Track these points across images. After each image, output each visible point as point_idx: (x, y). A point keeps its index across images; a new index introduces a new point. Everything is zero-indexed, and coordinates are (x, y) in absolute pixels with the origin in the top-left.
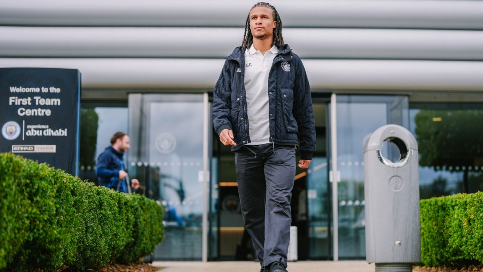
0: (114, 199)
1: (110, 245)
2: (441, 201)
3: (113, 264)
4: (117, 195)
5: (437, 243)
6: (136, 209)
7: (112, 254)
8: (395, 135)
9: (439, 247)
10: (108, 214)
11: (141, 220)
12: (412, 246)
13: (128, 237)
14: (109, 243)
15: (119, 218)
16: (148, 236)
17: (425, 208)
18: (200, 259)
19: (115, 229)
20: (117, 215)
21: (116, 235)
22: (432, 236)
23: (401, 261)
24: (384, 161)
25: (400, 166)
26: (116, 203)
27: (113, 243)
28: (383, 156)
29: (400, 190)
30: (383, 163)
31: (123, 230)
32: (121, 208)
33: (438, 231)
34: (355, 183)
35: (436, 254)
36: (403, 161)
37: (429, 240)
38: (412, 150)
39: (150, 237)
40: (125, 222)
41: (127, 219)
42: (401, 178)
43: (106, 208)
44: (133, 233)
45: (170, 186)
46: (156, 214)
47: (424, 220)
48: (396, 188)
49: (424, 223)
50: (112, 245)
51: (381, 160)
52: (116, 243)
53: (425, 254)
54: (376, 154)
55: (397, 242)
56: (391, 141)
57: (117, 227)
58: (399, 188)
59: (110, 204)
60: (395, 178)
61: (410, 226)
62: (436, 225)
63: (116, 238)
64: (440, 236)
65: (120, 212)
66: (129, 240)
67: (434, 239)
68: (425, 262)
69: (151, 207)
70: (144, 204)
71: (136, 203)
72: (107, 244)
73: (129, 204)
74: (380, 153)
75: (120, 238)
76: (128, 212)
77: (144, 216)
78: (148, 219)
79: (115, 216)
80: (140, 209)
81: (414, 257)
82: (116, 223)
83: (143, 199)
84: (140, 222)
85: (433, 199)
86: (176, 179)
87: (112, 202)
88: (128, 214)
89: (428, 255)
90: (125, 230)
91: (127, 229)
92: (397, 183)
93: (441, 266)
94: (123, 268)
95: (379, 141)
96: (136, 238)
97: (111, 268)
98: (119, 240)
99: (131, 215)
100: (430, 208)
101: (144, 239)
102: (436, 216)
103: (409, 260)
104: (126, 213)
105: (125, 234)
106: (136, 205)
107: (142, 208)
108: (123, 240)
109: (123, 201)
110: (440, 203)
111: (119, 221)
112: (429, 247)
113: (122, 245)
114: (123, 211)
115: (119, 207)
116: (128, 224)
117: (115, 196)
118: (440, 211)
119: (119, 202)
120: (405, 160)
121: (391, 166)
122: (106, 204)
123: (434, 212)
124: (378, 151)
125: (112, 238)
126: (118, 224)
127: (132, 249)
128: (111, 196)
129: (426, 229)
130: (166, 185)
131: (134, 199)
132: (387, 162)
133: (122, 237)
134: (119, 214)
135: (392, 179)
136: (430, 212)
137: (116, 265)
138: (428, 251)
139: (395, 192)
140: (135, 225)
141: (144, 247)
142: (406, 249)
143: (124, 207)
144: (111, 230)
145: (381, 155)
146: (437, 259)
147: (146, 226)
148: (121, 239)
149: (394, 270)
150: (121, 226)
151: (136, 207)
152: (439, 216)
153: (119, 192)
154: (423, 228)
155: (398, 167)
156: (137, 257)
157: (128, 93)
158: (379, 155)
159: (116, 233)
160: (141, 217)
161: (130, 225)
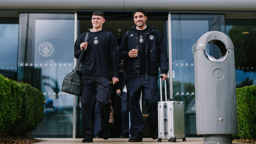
0: (8, 85)
1: (4, 119)
2: (252, 88)
3: (6, 136)
4: (10, 82)
5: (250, 120)
6: (25, 94)
7: (6, 127)
8: (217, 39)
9: (251, 123)
10: (4, 95)
11: (28, 103)
12: (232, 121)
13: (17, 115)
14: (3, 117)
15: (11, 99)
16: (33, 115)
17: (240, 94)
18: (71, 136)
19: (8, 107)
20: (10, 97)
21: (9, 112)
22: (246, 115)
23: (224, 133)
24: (209, 57)
25: (221, 62)
26: (10, 88)
27: (6, 118)
28: (208, 54)
29: (221, 79)
30: (208, 59)
31: (14, 109)
32: (14, 92)
33: (251, 111)
34: (185, 84)
35: (250, 129)
36: (223, 58)
37: (243, 119)
38: (230, 50)
39: (34, 116)
40: (16, 103)
41: (18, 101)
42: (222, 70)
43: (3, 90)
44: (21, 112)
45: (48, 85)
46: (38, 99)
47: (239, 103)
48: (218, 78)
49: (239, 106)
50: (6, 120)
51: (207, 57)
52: (9, 118)
53: (240, 129)
54: (203, 52)
55: (220, 119)
56: (214, 43)
57: (10, 106)
58: (220, 78)
59: (5, 88)
60: (217, 70)
61: (229, 107)
62: (248, 107)
63: (9, 114)
64: (252, 115)
65: (12, 95)
66: (19, 117)
67: (247, 118)
68: (241, 135)
69: (35, 94)
70: (30, 91)
71: (24, 90)
72: (2, 118)
73: (19, 90)
74: (206, 51)
75: (12, 114)
76: (18, 95)
77: (30, 100)
78: (33, 102)
79: (9, 98)
80: (27, 94)
81: (233, 130)
82: (9, 103)
83: (29, 87)
84: (27, 104)
85: (246, 87)
86: (53, 80)
87: (7, 87)
88: (18, 97)
89: (243, 130)
90: (16, 109)
91: (17, 108)
92: (219, 74)
93: (253, 138)
94: (13, 139)
95: (205, 43)
96: (24, 116)
97: (4, 139)
98: (11, 116)
99: (21, 98)
100: (244, 94)
101: (30, 118)
102: (248, 100)
103: (229, 132)
104: (16, 96)
105: (16, 112)
106: (24, 91)
107: (29, 94)
108: (14, 116)
109: (15, 87)
110: (251, 90)
111: (12, 101)
112: (244, 124)
113: (13, 120)
114: (14, 95)
115: (11, 91)
116: (18, 105)
117: (9, 82)
118: (251, 95)
119: (12, 87)
120: (225, 57)
121: (215, 62)
122: (2, 87)
123: (247, 97)
124: (204, 50)
125: (6, 114)
126: (11, 104)
127: (21, 124)
128: (6, 82)
129: (241, 110)
130: (45, 84)
131: (23, 87)
132: (211, 59)
133: (13, 114)
134: (11, 97)
135: (215, 71)
136: (243, 97)
137: (8, 136)
138: (243, 127)
139: (218, 81)
140: (24, 106)
141: (29, 124)
142: (227, 124)
143: (15, 91)
144: (5, 108)
145: (207, 53)
146: (250, 133)
147: (32, 108)
148: (12, 116)
149: (218, 140)
150: (13, 105)
151: (24, 92)
152: (251, 99)
153: (12, 81)
154: (239, 109)
155: (220, 62)
156: (24, 131)
157: (19, 13)
158: (205, 53)
159: (9, 110)
160: (28, 101)
161: (19, 106)
